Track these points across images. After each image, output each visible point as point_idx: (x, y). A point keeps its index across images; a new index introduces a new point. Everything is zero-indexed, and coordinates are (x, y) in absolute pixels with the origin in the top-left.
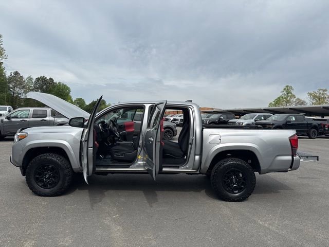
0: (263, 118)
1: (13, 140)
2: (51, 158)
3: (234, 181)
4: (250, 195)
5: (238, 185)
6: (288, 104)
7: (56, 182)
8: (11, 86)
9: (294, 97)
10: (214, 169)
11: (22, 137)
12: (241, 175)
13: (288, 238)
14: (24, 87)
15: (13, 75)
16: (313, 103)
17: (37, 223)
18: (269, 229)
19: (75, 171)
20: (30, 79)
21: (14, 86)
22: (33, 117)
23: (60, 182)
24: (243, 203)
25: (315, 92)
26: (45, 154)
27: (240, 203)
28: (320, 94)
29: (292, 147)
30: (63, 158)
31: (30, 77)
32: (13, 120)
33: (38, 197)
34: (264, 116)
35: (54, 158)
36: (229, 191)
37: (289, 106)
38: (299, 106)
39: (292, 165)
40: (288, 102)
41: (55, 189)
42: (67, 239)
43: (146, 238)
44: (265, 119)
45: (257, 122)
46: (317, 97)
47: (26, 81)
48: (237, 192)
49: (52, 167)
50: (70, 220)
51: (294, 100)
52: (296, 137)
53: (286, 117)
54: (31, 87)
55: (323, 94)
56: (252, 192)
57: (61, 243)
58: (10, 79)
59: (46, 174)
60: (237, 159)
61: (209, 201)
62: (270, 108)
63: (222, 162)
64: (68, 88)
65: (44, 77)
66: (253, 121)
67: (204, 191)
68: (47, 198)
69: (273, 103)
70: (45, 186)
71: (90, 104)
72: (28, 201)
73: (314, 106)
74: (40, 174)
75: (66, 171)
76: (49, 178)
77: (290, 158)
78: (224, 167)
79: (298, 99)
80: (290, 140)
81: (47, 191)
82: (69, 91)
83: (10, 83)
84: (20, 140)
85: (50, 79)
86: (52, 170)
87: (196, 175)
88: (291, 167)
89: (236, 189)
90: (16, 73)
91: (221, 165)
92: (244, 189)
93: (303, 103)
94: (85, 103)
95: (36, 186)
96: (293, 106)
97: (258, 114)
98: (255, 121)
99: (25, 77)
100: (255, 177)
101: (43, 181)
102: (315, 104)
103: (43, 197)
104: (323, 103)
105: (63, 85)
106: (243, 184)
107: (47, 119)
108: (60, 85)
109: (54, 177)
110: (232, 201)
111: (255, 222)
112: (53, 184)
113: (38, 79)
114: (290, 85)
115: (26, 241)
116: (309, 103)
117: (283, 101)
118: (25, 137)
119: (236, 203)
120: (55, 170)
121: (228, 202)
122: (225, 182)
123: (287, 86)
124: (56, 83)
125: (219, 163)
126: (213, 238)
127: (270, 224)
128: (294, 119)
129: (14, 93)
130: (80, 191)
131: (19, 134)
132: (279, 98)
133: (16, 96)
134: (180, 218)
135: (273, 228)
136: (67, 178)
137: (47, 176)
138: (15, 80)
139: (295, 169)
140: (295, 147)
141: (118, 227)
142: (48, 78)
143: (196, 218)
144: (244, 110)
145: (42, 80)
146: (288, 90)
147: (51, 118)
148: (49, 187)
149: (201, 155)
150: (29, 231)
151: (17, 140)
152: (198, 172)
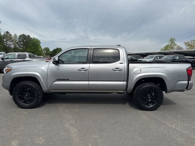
0: (158, 58)
1: (3, 72)
2: (28, 84)
3: (149, 98)
4: (160, 106)
5: (152, 100)
6: (172, 50)
7: (32, 99)
8: (5, 40)
9: (176, 45)
10: (136, 90)
11: (8, 70)
12: (153, 93)
13: (190, 136)
14: (12, 41)
15: (5, 33)
16: (187, 49)
17: (20, 127)
18: (175, 129)
19: (44, 92)
20: (15, 36)
21: (7, 41)
22: (18, 59)
23: (35, 100)
24: (155, 111)
25: (189, 42)
26: (24, 82)
27: (153, 111)
28: (192, 43)
29: (188, 75)
30: (36, 84)
31: (15, 35)
32: (6, 60)
33: (21, 109)
34: (159, 56)
35: (31, 84)
36: (145, 104)
37: (172, 51)
38: (178, 51)
39: (188, 87)
40: (172, 48)
41: (32, 104)
42: (41, 138)
43: (94, 137)
44: (160, 58)
45: (155, 60)
46: (190, 45)
47: (14, 37)
48: (151, 104)
49: (30, 90)
50: (42, 125)
51: (176, 47)
52: (191, 68)
53: (173, 57)
55: (193, 43)
56: (161, 104)
57: (37, 142)
58: (4, 36)
59: (26, 94)
60: (151, 83)
61: (132, 111)
62: (162, 52)
63: (141, 85)
64: (39, 41)
65: (24, 34)
66: (152, 59)
67: (128, 103)
68: (27, 109)
69: (163, 49)
70: (25, 102)
71: (53, 51)
72: (15, 112)
73: (188, 50)
74: (22, 94)
75: (39, 92)
76: (28, 97)
77: (186, 82)
78: (143, 89)
79: (178, 46)
80: (187, 70)
81: (27, 105)
82: (40, 42)
83: (4, 38)
84: (7, 72)
85: (28, 36)
86: (30, 91)
87: (123, 94)
88: (187, 88)
89: (150, 102)
90: (7, 32)
91: (141, 88)
92: (155, 102)
93: (181, 48)
94: (49, 50)
95: (20, 102)
96: (175, 50)
97: (156, 55)
98: (154, 59)
99: (13, 35)
100: (163, 95)
101: (24, 99)
102: (188, 49)
103: (24, 109)
104: (193, 48)
105: (36, 39)
106: (154, 99)
107: (26, 59)
108: (34, 40)
109: (31, 96)
110: (147, 110)
111: (165, 125)
112: (31, 101)
113: (21, 36)
114: (173, 38)
115: (13, 140)
116: (185, 48)
117: (169, 48)
118: (10, 70)
119: (150, 111)
120: (32, 92)
121: (145, 111)
122: (143, 98)
123: (172, 39)
124: (32, 38)
125: (139, 86)
126: (139, 136)
127: (175, 126)
128: (178, 58)
129: (7, 44)
130: (48, 105)
131: (6, 68)
132: (167, 46)
133: (8, 47)
134: (115, 123)
135: (178, 129)
136: (40, 97)
137: (27, 95)
138: (7, 36)
139: (189, 89)
140: (190, 75)
141: (75, 130)
142: (27, 35)
143: (126, 122)
144: (146, 53)
145: (23, 36)
146: (172, 41)
147: (29, 59)
148: (28, 103)
149: (127, 81)
150: (15, 133)
151: (5, 72)
152: (125, 92)
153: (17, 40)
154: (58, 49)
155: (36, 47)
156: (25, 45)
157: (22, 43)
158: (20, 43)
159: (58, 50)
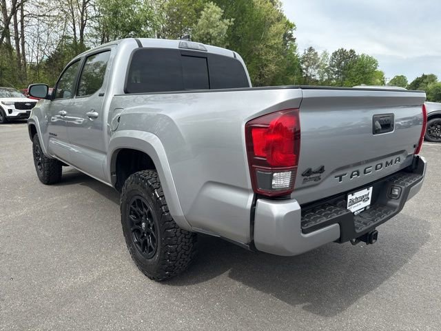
3: (144, 227)
8: (304, 67)
14: (318, 66)
15: (307, 52)
20: (325, 54)
21: (307, 67)
31: (325, 52)
36: (137, 247)
47: (321, 58)
54: (326, 65)
58: (304, 57)
64: (375, 62)
65: (342, 49)
82: (377, 64)
83: (303, 63)
85: (351, 51)
99: (320, 53)
105: (367, 57)
108: (363, 58)
113: (335, 54)
124: (358, 56)
129: (306, 75)
138: (309, 58)
142: (348, 50)
145: (340, 53)
153: (328, 63)
154: (424, 77)
155: (365, 76)
156: (343, 73)
157: (337, 69)
158: (332, 70)
159: (425, 81)
